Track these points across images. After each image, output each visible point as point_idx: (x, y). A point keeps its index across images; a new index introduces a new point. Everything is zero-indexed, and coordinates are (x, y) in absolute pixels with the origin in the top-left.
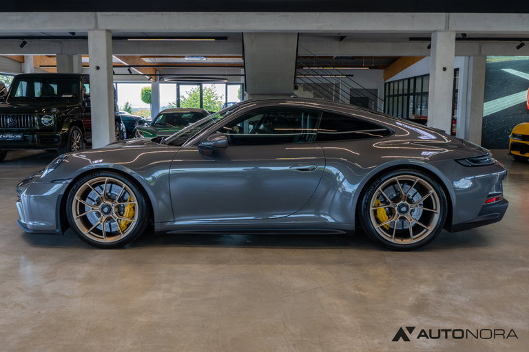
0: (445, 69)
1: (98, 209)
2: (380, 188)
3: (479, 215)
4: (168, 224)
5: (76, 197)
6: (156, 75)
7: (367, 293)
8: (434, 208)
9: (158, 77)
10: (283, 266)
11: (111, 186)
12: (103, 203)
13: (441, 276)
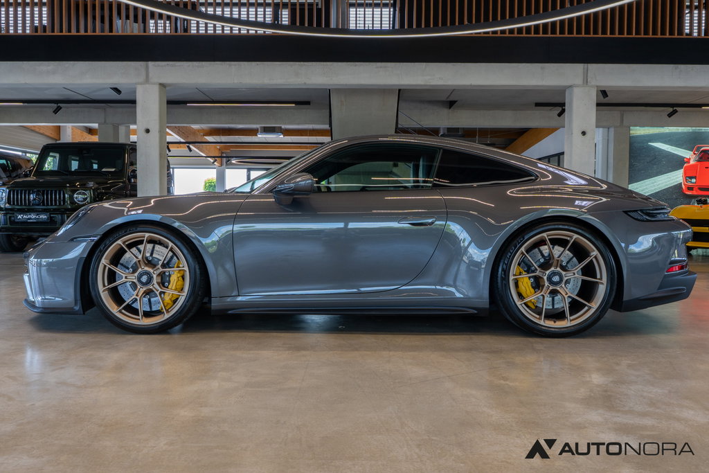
0: (584, 133)
1: (133, 278)
2: (523, 249)
3: (659, 288)
4: (229, 299)
5: (104, 261)
6: (221, 157)
7: (517, 384)
8: (598, 276)
9: (224, 160)
10: (391, 353)
11: (154, 247)
12: (140, 270)
13: (618, 364)
